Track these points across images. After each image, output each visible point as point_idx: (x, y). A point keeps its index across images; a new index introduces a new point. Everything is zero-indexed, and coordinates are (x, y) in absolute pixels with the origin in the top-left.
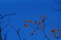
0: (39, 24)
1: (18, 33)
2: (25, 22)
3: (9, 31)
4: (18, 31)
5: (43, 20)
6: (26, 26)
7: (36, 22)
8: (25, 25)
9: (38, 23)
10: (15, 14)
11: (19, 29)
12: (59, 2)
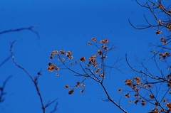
0: (90, 63)
1: (36, 84)
2: (51, 58)
3: (10, 77)
4: (36, 79)
5: (100, 53)
6: (53, 68)
7: (82, 59)
8: (50, 64)
9: (87, 60)
10: (30, 29)
11: (39, 74)
12: (146, 6)
